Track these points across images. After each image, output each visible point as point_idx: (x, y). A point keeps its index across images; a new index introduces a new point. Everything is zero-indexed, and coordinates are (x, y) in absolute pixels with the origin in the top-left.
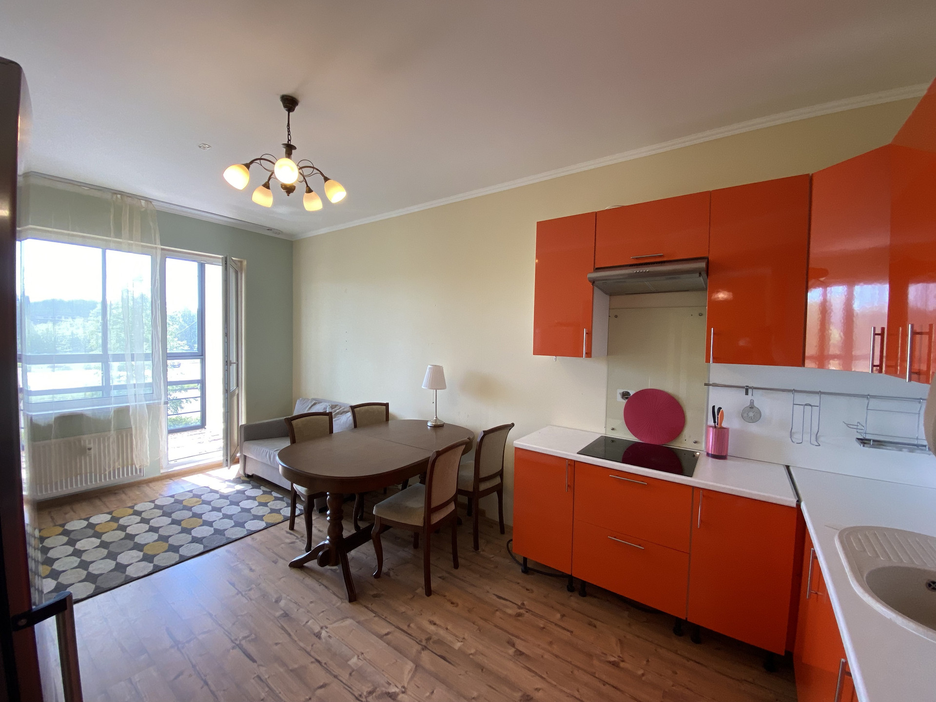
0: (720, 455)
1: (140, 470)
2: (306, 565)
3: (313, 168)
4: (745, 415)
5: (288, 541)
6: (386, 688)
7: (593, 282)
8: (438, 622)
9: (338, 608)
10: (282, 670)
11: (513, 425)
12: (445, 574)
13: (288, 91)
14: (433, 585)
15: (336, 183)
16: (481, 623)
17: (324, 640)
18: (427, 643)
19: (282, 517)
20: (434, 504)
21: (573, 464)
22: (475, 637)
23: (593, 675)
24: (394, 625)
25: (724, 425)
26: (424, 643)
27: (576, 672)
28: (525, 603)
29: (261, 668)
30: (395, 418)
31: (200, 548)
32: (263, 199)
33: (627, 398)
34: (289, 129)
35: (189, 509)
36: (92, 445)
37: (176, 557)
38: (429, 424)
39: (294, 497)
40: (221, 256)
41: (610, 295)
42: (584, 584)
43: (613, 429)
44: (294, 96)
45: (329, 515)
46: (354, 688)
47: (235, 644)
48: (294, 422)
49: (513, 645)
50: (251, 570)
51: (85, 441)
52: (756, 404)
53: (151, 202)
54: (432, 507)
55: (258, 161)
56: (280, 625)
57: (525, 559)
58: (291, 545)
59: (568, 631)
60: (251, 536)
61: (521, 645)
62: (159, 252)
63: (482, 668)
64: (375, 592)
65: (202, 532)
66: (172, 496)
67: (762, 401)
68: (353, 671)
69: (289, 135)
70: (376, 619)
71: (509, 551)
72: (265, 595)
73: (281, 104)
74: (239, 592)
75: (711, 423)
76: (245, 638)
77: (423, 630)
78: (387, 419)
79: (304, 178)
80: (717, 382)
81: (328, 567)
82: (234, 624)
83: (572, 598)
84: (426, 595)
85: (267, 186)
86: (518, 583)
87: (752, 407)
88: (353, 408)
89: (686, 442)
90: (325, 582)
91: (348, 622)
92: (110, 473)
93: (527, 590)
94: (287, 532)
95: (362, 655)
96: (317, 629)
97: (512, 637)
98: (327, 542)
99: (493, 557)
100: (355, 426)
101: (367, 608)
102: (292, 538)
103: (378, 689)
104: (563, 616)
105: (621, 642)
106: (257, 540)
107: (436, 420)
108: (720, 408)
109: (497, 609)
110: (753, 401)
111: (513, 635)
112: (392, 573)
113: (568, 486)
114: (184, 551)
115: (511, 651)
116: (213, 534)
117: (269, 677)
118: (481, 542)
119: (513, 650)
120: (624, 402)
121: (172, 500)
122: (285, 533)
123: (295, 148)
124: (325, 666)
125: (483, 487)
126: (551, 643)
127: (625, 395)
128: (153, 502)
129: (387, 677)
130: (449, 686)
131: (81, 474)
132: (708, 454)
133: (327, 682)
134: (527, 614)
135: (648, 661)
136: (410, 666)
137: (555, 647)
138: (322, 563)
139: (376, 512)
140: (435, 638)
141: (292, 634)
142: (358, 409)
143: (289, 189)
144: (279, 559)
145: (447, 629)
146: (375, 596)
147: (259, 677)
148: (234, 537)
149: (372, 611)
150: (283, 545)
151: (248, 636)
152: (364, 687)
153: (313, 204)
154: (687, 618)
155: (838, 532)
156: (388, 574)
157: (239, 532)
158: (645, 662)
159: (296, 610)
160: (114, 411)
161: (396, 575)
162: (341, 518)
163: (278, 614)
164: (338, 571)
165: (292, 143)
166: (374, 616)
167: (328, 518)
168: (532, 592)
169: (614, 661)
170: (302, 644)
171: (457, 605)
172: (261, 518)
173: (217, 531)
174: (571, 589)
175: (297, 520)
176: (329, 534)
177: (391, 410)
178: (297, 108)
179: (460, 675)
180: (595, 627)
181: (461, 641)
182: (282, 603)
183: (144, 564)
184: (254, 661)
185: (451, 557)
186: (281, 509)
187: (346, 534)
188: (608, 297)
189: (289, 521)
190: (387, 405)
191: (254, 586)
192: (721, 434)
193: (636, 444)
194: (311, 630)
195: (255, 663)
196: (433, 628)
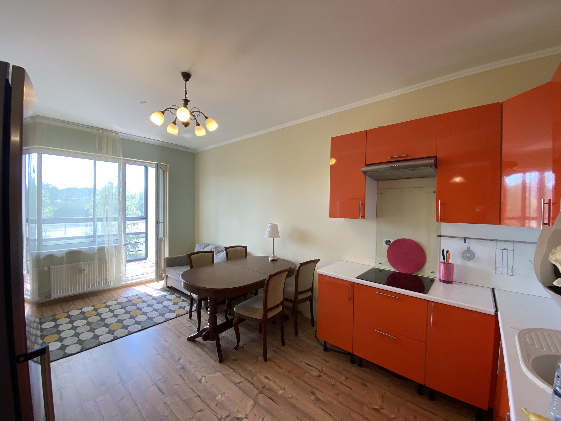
0: (448, 280)
1: (111, 282)
2: (196, 339)
3: (199, 112)
4: (464, 255)
5: (188, 325)
6: (236, 415)
7: (365, 173)
8: (270, 378)
9: (213, 366)
10: (178, 400)
11: (319, 260)
12: (276, 349)
13: (185, 70)
14: (269, 355)
15: (212, 120)
16: (296, 379)
17: (203, 384)
18: (263, 389)
19: (185, 311)
20: (269, 306)
21: (353, 284)
22: (291, 388)
23: (363, 416)
24: (244, 378)
25: (450, 262)
26: (261, 389)
27: (352, 413)
28: (323, 369)
29: (167, 397)
30: (250, 255)
31: (139, 327)
32: (173, 130)
33: (389, 244)
34: (186, 91)
35: (135, 305)
36: (85, 268)
37: (125, 332)
38: (270, 259)
39: (192, 300)
40: (154, 163)
41: (378, 181)
42: (361, 359)
43: (380, 263)
44: (189, 72)
45: (209, 311)
46: (217, 413)
47: (154, 383)
48: (192, 256)
49: (314, 394)
50: (166, 341)
51: (81, 266)
52: (471, 249)
53: (118, 134)
54: (267, 308)
55: (169, 110)
56: (179, 374)
57: (325, 342)
58: (189, 328)
59: (349, 388)
60: (168, 321)
61: (319, 395)
62: (122, 161)
63: (294, 407)
64: (234, 358)
65: (141, 318)
66: (127, 298)
67: (476, 247)
68: (218, 403)
69: (186, 94)
70: (234, 373)
71: (316, 337)
72: (172, 356)
73: (182, 77)
74: (159, 354)
75: (442, 260)
76: (159, 380)
77: (261, 382)
78: (246, 255)
79: (195, 118)
80: (446, 234)
81: (208, 341)
82: (154, 372)
83: (353, 368)
84: (264, 360)
85: (175, 123)
86: (320, 357)
87: (469, 250)
88: (226, 249)
89: (426, 272)
90: (206, 350)
91: (218, 374)
92: (94, 283)
93: (326, 361)
94: (188, 320)
95: (224, 395)
96: (200, 377)
97: (313, 389)
98: (208, 327)
99: (306, 340)
100: (227, 259)
101: (229, 366)
102: (190, 324)
103: (232, 415)
104: (347, 378)
105: (382, 397)
106: (171, 324)
107: (273, 256)
108: (448, 251)
109: (305, 372)
110: (470, 246)
111: (315, 388)
112: (245, 347)
113: (350, 298)
114: (130, 329)
115: (313, 398)
116: (147, 320)
117: (171, 403)
118: (300, 331)
119: (314, 397)
120: (387, 246)
121: (127, 300)
122: (186, 320)
123: (189, 101)
124: (203, 399)
125: (300, 297)
126: (338, 394)
127: (388, 242)
128: (116, 300)
129: (237, 408)
130: (273, 417)
131: (79, 284)
132: (440, 280)
133: (203, 408)
134: (324, 376)
135: (399, 410)
136: (251, 402)
137: (340, 397)
138: (205, 339)
139: (236, 310)
140: (268, 387)
141: (186, 379)
142: (229, 249)
143: (186, 125)
144: (182, 335)
145: (275, 382)
146: (234, 360)
147: (165, 403)
148: (158, 322)
149: (232, 368)
150: (184, 328)
151: (161, 379)
152: (223, 413)
153: (200, 132)
154: (425, 384)
155: (518, 331)
156: (243, 347)
157: (161, 319)
158: (397, 410)
159: (189, 366)
160: (97, 249)
161: (248, 348)
162: (216, 313)
163: (178, 367)
164: (214, 344)
165: (188, 99)
166: (233, 372)
167: (209, 313)
168: (329, 362)
169: (377, 408)
170: (190, 386)
171: (282, 368)
172: (173, 311)
173: (149, 318)
174: (353, 362)
175: (193, 313)
176: (209, 322)
177: (248, 250)
178: (190, 79)
179: (280, 410)
180: (366, 386)
181: (283, 390)
182: (182, 361)
183: (109, 335)
184: (163, 393)
185: (280, 338)
186: (185, 307)
187: (219, 322)
188: (376, 182)
189: (189, 314)
190: (246, 247)
191: (166, 350)
192: (448, 268)
193: (395, 273)
194: (196, 377)
195: (164, 395)
196: (266, 381)
